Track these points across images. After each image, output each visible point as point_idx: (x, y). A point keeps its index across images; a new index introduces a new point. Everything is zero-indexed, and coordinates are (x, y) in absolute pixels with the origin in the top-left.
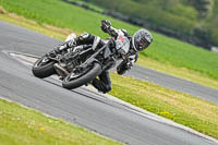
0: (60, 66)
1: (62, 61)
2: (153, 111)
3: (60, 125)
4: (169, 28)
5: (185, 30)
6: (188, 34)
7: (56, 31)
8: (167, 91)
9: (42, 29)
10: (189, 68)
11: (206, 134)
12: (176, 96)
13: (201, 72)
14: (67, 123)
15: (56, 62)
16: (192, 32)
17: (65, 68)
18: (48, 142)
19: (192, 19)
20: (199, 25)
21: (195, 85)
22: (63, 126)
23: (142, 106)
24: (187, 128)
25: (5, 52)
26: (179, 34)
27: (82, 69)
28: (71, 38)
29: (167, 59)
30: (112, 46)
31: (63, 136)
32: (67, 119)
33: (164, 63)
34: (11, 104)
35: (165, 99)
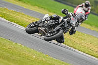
0: (42, 29)
1: (42, 26)
2: (22, 25)
8: (29, 16)
10: (39, 7)
12: (33, 19)
17: (44, 30)
23: (17, 23)
27: (54, 32)
30: (68, 22)
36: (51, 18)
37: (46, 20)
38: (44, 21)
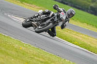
0: (34, 23)
1: (35, 21)
2: (71, 42)
3: (29, 47)
4: (79, 5)
5: (86, 7)
6: (88, 9)
7: (28, 6)
8: (77, 33)
9: (22, 5)
10: (87, 24)
11: (94, 52)
12: (81, 35)
13: (93, 25)
14: (32, 46)
15: (33, 21)
16: (89, 8)
17: (37, 24)
18: (23, 54)
19: (90, 2)
20: (92, 5)
21: (90, 31)
22: (30, 47)
23: (65, 39)
24: (86, 50)
25: (5, 14)
26: (83, 8)
27: (44, 25)
28: (41, 11)
29: (78, 19)
30: (58, 16)
31: (30, 51)
32: (32, 45)
33: (76, 21)
34: (7, 37)
35: (76, 37)
36: (44, 13)
37: (39, 15)
38: (37, 16)
